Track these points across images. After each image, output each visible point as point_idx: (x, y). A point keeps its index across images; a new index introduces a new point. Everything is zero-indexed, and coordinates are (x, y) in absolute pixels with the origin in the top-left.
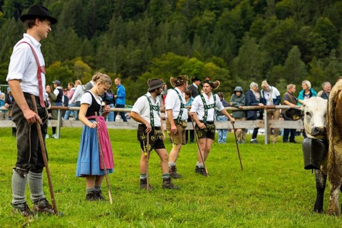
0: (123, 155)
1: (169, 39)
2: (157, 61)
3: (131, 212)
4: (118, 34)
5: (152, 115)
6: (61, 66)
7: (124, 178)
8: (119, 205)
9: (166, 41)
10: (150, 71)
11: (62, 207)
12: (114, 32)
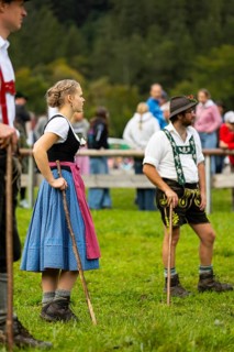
0: (148, 235)
1: (223, 22)
2: (202, 61)
3: (171, 339)
4: (129, 14)
5: (178, 165)
6: (30, 76)
7: (153, 277)
8: (149, 327)
9: (218, 25)
10: (190, 80)
11: (45, 333)
12: (124, 11)
